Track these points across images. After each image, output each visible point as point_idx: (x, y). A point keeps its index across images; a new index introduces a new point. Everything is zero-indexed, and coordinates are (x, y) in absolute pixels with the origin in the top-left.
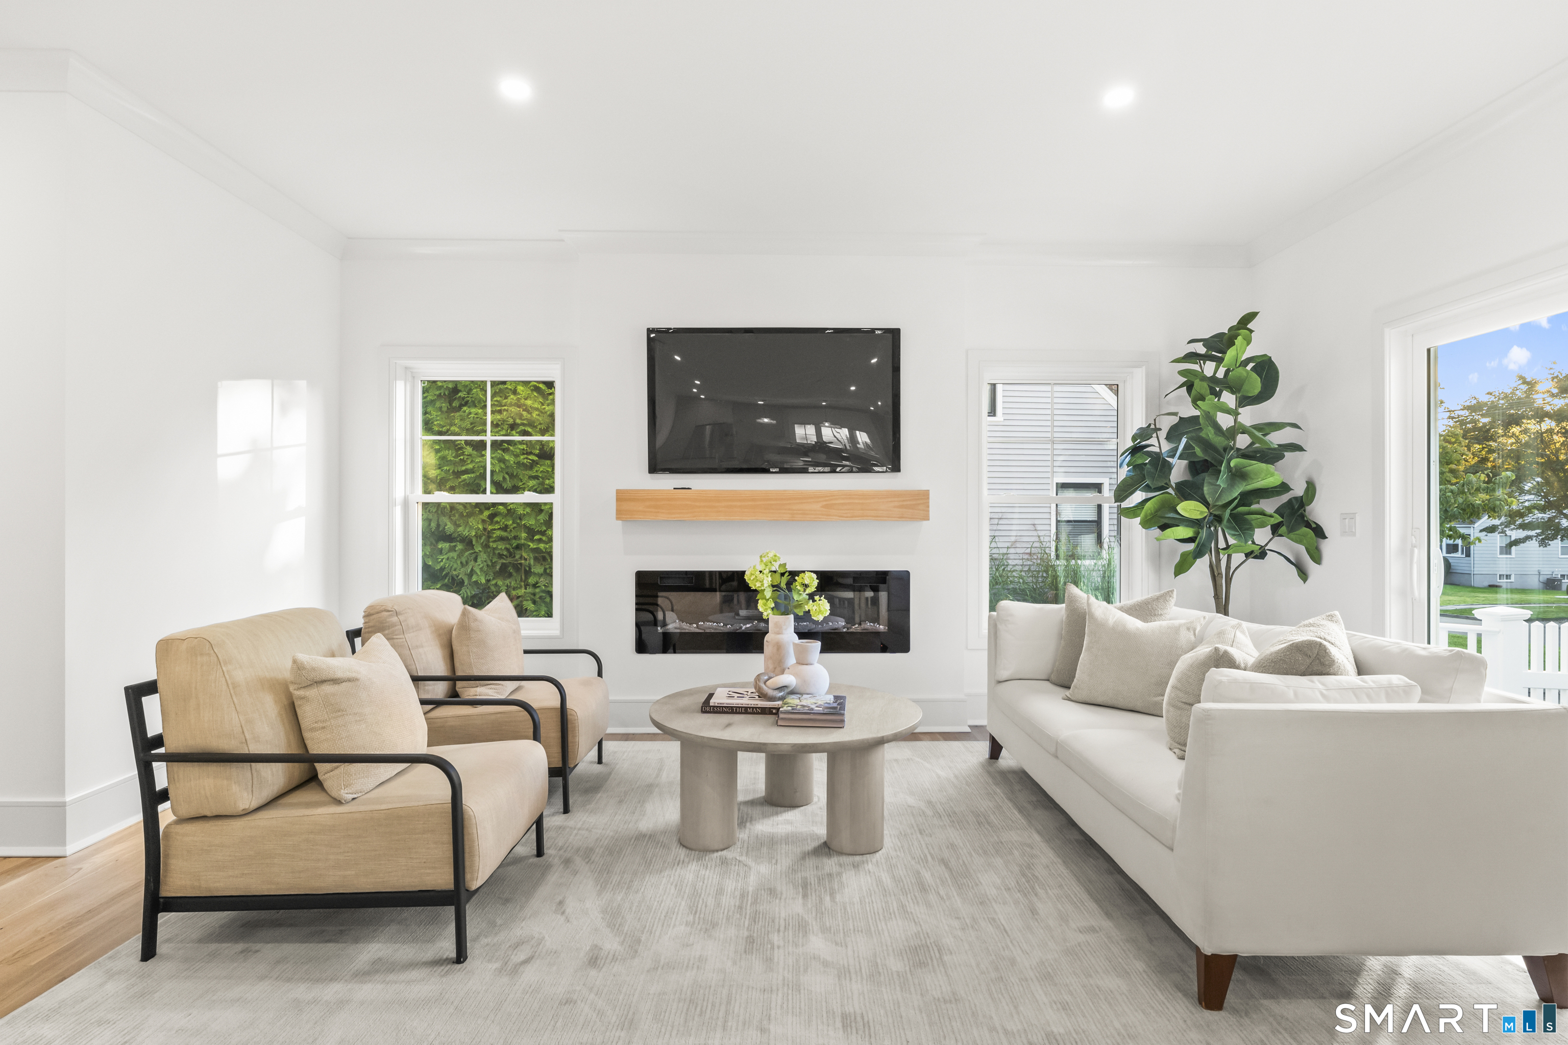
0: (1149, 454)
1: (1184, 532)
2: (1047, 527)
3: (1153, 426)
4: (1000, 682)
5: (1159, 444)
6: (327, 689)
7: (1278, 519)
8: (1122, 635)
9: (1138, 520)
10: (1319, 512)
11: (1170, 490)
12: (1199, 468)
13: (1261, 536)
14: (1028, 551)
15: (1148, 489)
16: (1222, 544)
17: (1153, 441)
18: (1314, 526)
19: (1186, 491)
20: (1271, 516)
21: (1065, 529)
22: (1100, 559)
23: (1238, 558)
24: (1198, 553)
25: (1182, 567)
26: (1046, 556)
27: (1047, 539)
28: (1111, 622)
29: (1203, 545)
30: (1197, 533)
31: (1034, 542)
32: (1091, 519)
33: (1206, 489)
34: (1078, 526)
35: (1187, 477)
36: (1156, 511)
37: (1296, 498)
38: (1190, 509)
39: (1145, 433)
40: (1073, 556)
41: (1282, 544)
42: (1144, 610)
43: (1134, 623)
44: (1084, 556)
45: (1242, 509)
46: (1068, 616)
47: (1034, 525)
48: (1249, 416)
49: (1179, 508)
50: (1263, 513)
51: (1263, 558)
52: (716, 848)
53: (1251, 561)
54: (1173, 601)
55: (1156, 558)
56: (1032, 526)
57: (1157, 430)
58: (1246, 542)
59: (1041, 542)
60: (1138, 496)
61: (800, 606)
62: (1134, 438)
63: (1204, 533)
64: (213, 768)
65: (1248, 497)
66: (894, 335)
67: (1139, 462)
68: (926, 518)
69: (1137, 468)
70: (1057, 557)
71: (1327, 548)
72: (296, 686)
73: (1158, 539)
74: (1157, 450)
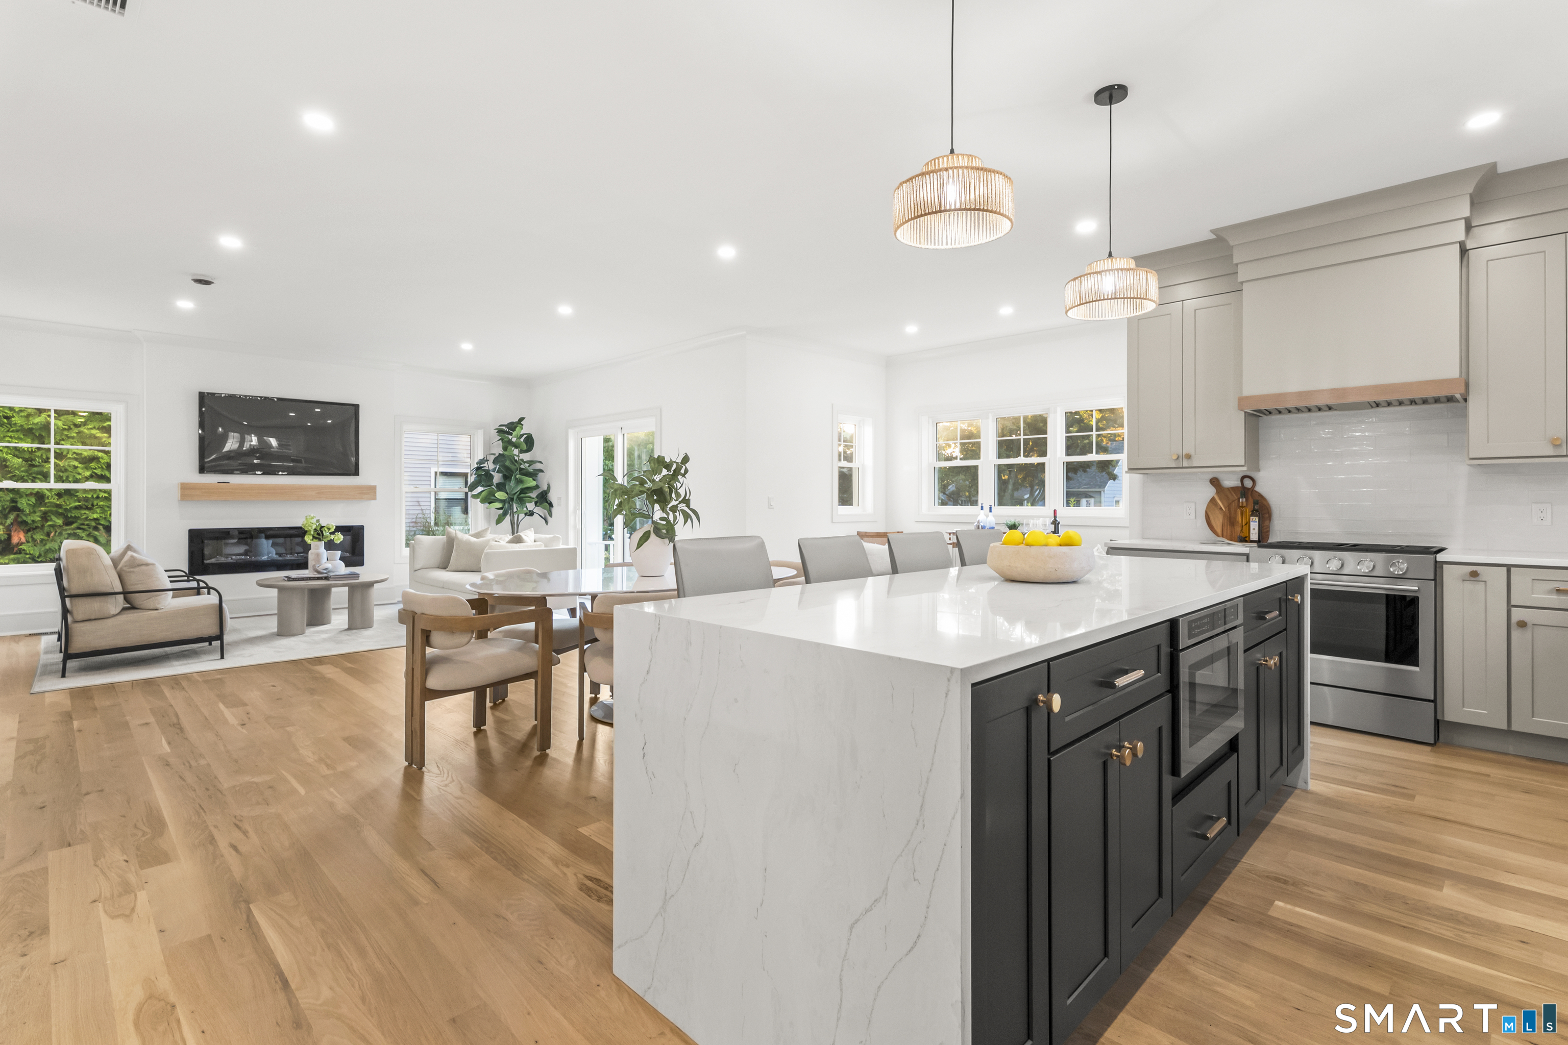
0: (484, 470)
1: (499, 505)
2: (428, 504)
3: (485, 459)
4: (416, 571)
5: (490, 466)
6: (143, 568)
7: (537, 500)
8: (468, 543)
9: (479, 500)
10: (553, 497)
11: (493, 487)
12: (507, 478)
13: (531, 506)
14: (414, 520)
15: (483, 486)
16: (515, 510)
17: (486, 465)
18: (549, 502)
19: (501, 487)
20: (533, 498)
21: (443, 504)
22: (467, 525)
23: (522, 516)
24: (505, 514)
25: (499, 521)
26: (427, 524)
27: (428, 512)
28: (465, 539)
29: (506, 510)
30: (504, 505)
31: (418, 514)
32: (460, 498)
33: (507, 487)
34: (451, 501)
35: (502, 481)
36: (487, 496)
37: (544, 491)
38: (500, 495)
39: (481, 462)
40: (449, 524)
41: (538, 510)
42: (478, 535)
43: (473, 539)
44: (455, 524)
45: (522, 495)
46: (447, 540)
47: (418, 502)
48: (526, 457)
49: (496, 495)
50: (530, 497)
51: (532, 516)
52: (299, 633)
53: (527, 517)
54: (489, 531)
55: (488, 518)
56: (417, 503)
57: (487, 460)
58: (523, 508)
59: (424, 514)
60: (480, 489)
61: (327, 537)
62: (477, 464)
63: (507, 505)
64: (98, 599)
65: (523, 491)
66: (356, 407)
67: (480, 473)
68: (375, 499)
69: (479, 476)
70: (436, 524)
71: (554, 510)
72: (128, 567)
73: (487, 508)
74: (487, 468)
